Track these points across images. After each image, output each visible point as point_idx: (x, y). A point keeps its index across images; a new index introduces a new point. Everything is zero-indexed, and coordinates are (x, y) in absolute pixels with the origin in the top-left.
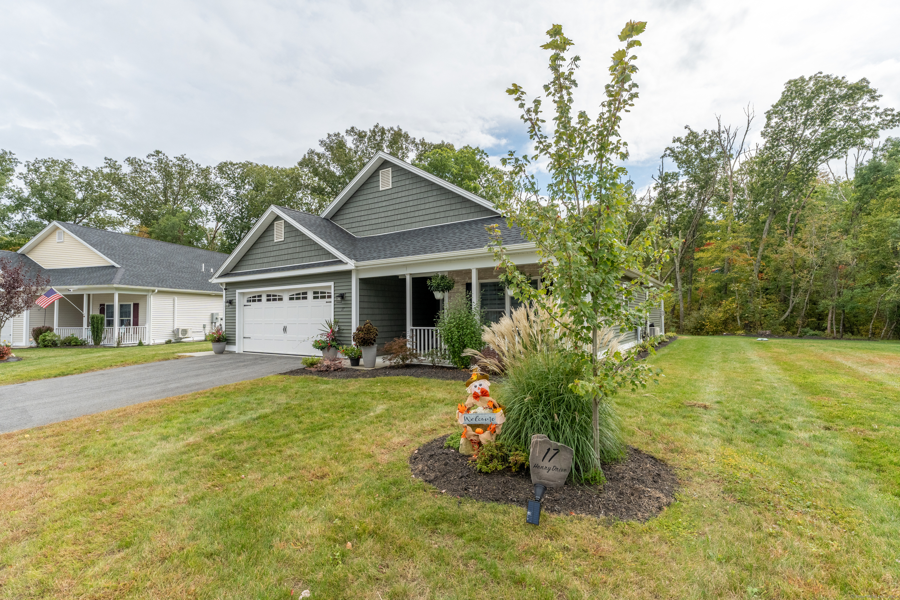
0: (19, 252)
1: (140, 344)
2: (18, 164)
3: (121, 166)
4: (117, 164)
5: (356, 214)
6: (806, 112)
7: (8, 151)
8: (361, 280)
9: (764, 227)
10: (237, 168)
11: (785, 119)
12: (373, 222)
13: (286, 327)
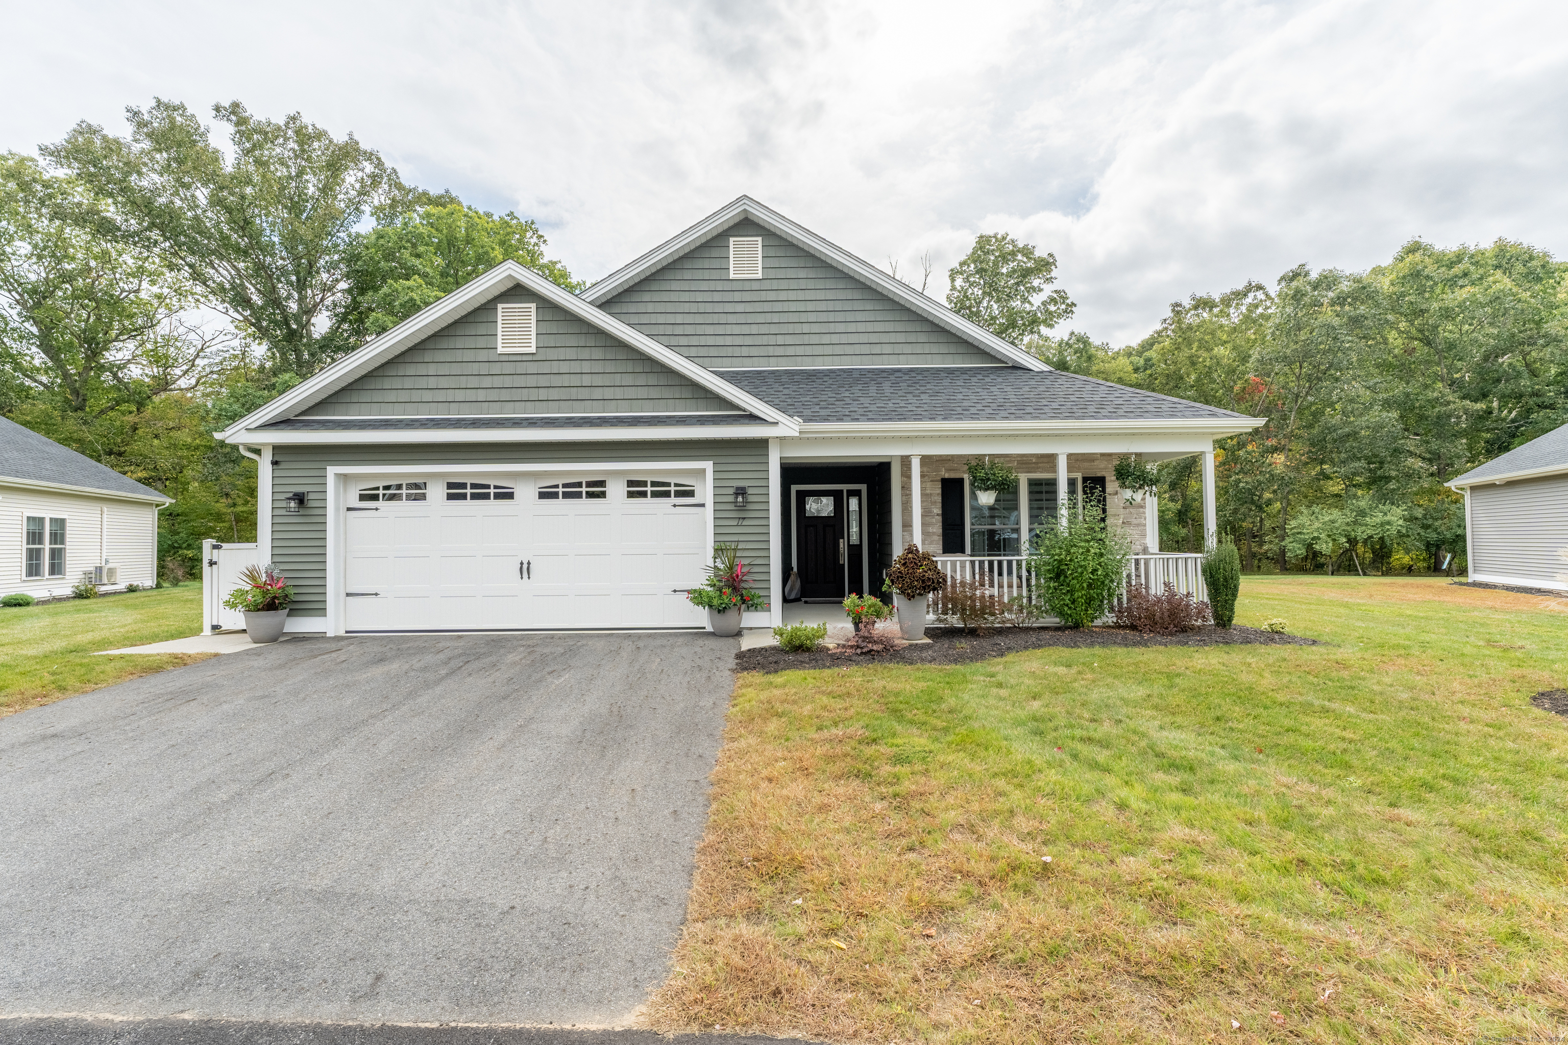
13: (529, 563)
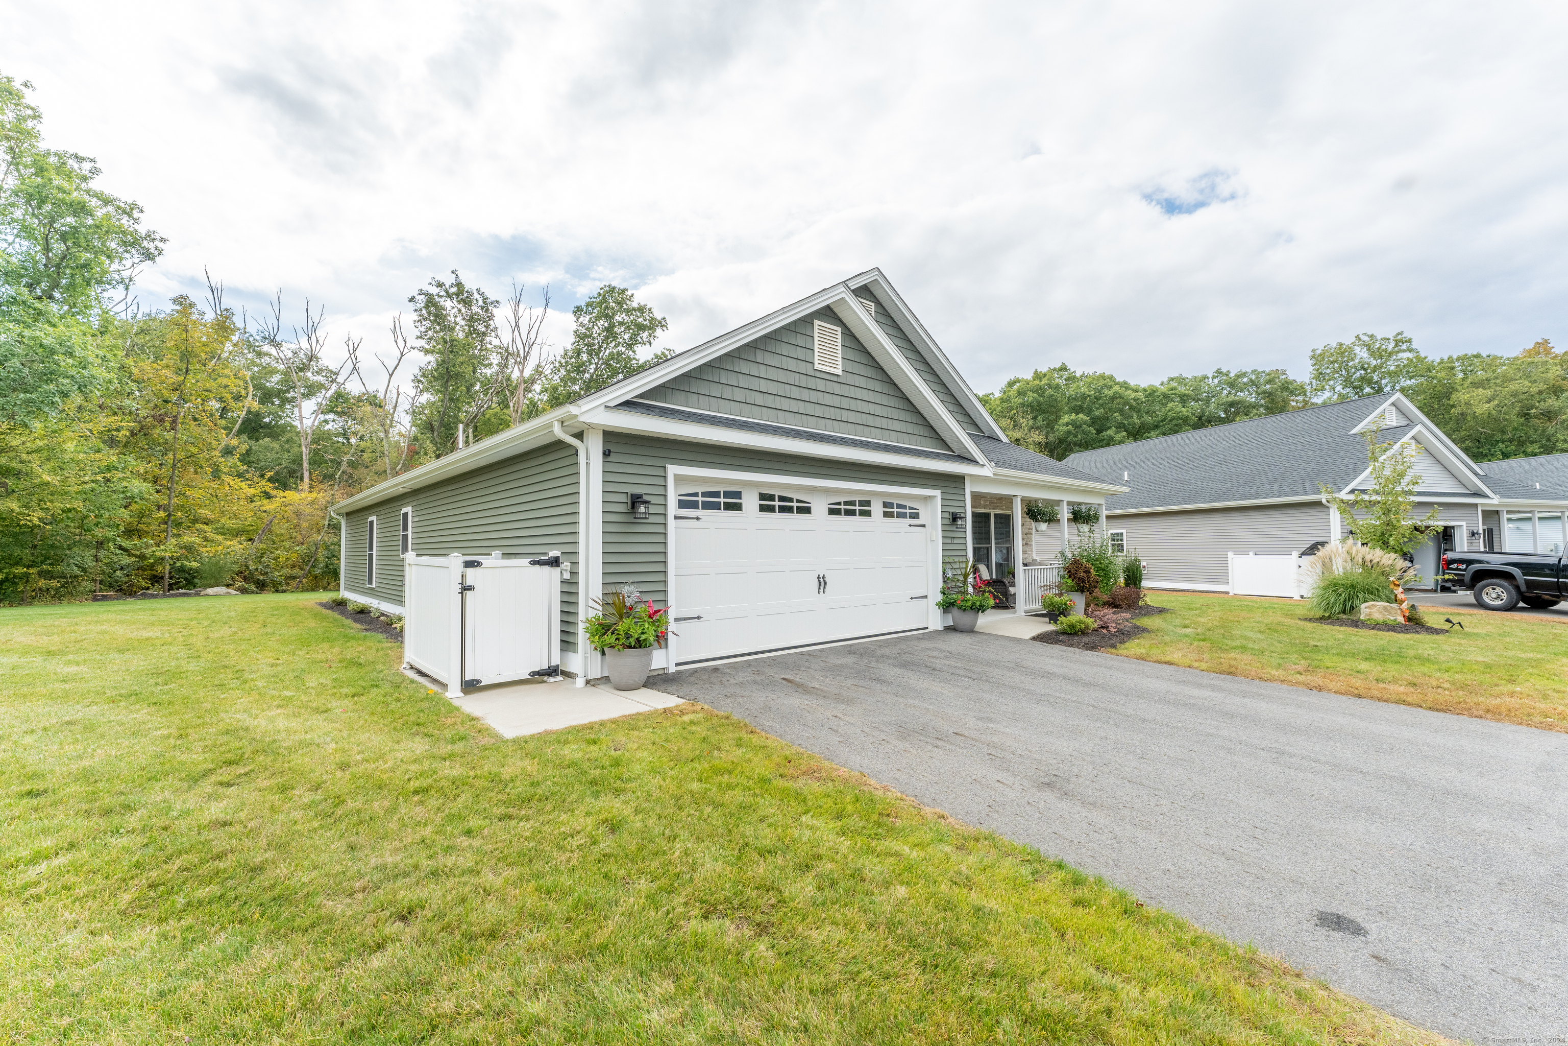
13: (824, 577)
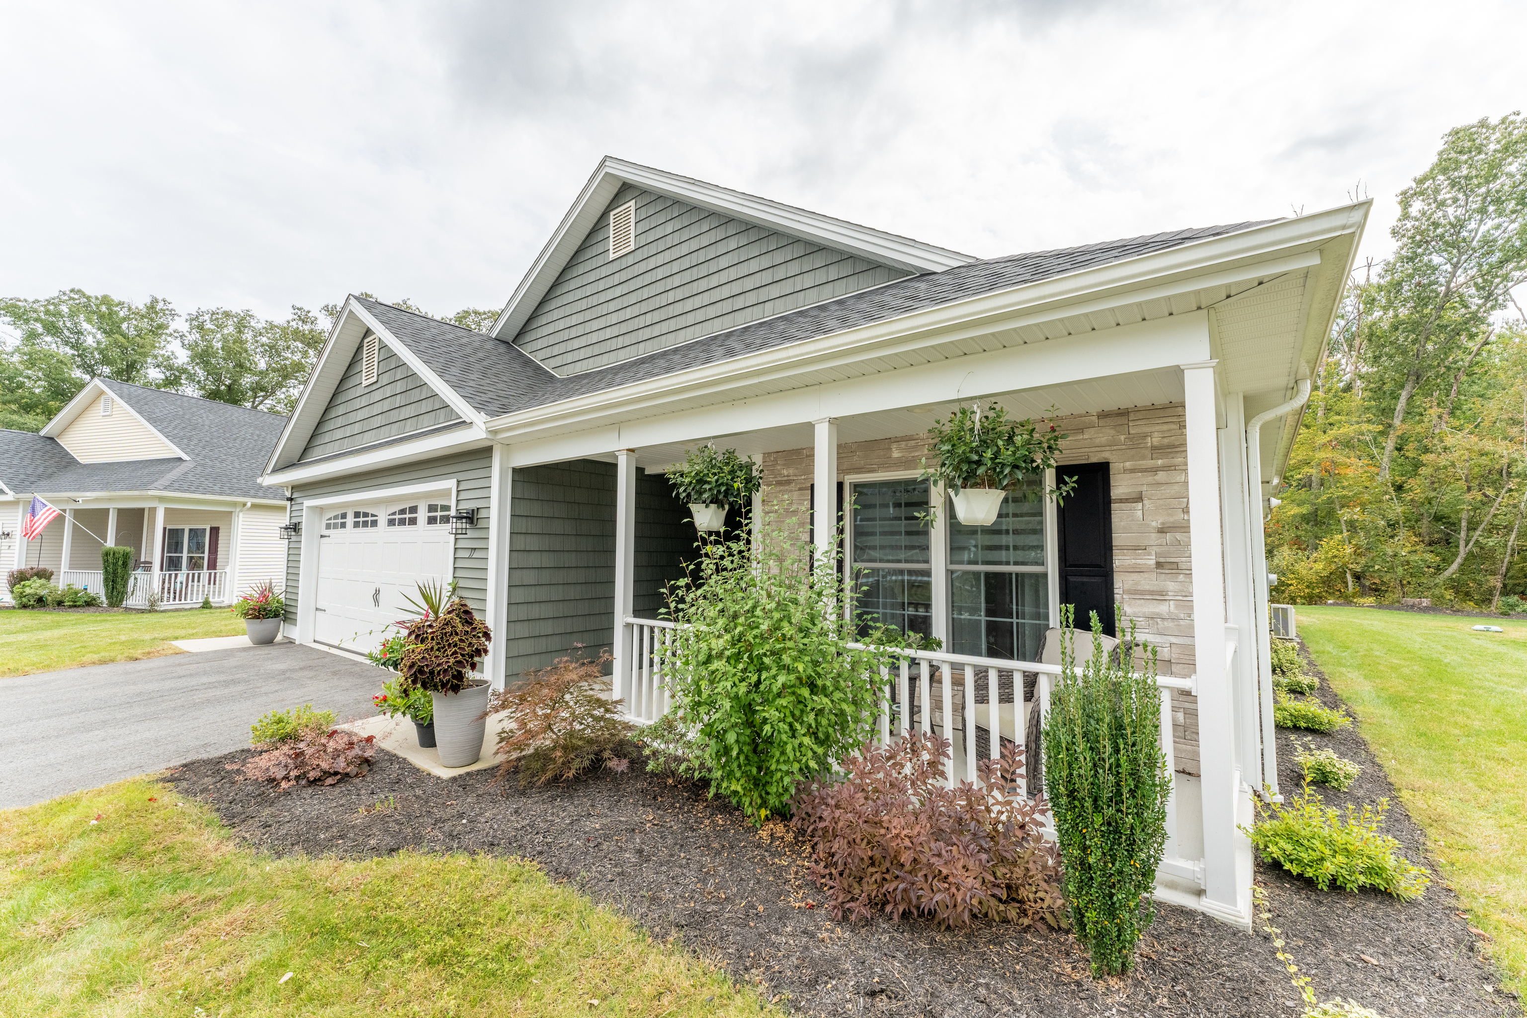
0: (42, 433)
1: (206, 605)
2: (176, 317)
3: (316, 319)
4: (310, 315)
5: (561, 325)
6: (1483, 190)
7: (160, 298)
8: (518, 472)
9: (1396, 405)
10: (485, 319)
11: (1442, 204)
12: (594, 338)
13: (379, 591)
